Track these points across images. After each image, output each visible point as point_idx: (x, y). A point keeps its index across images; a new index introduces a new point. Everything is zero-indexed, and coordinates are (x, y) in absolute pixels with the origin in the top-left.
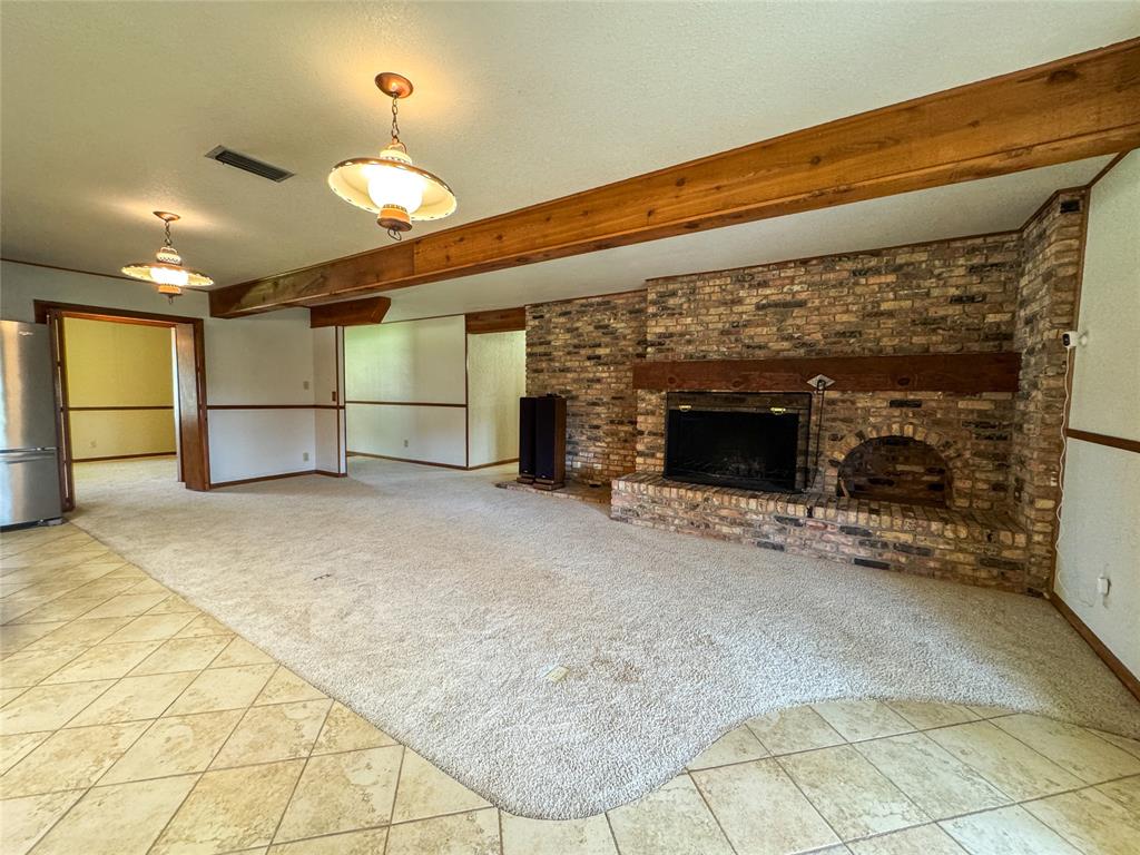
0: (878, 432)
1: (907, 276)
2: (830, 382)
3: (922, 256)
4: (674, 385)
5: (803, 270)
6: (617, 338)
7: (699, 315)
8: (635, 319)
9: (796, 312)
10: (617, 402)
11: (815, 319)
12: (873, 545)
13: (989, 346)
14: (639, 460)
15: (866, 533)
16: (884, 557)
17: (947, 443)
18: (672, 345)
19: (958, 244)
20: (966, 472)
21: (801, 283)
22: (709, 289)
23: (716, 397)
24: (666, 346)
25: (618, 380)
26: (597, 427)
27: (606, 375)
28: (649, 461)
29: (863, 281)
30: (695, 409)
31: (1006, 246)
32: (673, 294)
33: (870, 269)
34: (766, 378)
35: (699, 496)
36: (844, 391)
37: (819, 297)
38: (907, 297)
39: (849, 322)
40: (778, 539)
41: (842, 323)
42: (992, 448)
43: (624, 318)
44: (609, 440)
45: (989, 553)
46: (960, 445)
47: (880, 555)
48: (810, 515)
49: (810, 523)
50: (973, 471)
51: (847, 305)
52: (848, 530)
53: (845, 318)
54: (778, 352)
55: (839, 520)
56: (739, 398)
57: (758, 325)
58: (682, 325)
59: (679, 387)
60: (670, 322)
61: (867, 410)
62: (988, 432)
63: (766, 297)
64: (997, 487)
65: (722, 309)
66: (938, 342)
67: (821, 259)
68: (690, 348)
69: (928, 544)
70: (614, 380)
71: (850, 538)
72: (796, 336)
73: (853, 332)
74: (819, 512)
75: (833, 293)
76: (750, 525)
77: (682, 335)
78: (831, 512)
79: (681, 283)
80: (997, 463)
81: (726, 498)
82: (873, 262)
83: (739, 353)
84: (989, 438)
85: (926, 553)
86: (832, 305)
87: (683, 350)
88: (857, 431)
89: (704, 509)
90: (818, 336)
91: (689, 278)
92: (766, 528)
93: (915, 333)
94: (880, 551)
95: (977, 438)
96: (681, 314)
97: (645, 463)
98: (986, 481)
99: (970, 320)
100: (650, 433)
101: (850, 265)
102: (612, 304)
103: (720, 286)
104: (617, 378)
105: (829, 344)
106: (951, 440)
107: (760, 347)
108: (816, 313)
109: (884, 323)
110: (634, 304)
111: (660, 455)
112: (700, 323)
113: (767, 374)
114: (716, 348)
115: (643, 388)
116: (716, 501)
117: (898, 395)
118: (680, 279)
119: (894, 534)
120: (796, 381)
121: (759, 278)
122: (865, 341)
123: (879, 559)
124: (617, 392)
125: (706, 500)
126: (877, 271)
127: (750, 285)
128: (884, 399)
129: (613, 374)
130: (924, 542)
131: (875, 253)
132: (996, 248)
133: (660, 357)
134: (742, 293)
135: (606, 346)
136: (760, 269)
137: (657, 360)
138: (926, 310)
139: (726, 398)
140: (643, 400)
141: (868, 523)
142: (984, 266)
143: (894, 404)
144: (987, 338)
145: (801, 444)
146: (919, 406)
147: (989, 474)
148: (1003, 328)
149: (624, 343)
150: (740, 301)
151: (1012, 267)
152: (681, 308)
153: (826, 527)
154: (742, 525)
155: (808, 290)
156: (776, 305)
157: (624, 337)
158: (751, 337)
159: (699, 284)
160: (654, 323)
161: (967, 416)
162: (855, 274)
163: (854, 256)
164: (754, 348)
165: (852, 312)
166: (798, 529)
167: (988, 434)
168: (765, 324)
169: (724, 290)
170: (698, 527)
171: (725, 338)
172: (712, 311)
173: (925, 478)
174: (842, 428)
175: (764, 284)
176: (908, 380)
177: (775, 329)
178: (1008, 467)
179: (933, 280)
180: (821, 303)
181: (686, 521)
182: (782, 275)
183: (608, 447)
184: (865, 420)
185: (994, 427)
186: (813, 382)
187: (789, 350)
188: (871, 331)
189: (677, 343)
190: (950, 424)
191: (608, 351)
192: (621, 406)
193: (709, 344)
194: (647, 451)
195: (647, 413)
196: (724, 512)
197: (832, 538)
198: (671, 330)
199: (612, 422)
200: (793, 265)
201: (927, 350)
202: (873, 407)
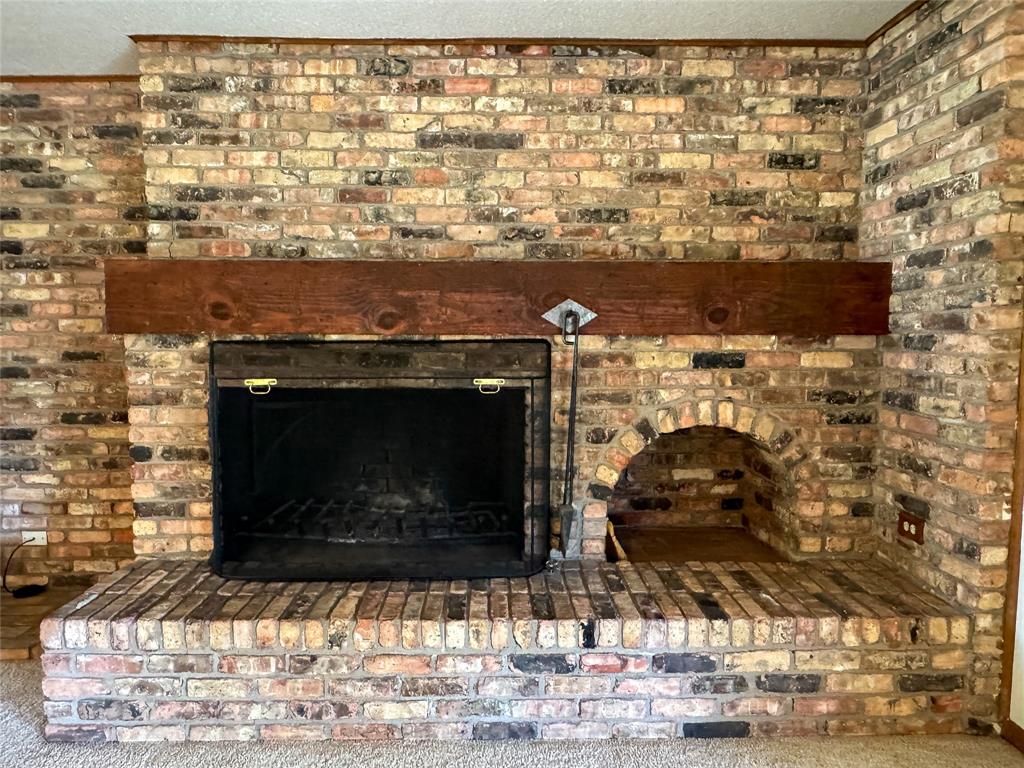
0: (676, 419)
1: (701, 104)
2: (587, 316)
3: (722, 68)
4: (226, 324)
5: (514, 64)
6: (65, 198)
7: (283, 146)
8: (117, 151)
9: (504, 157)
10: (82, 367)
11: (542, 178)
12: (719, 688)
13: (825, 251)
14: (142, 527)
15: (706, 665)
16: (740, 710)
17: (787, 434)
18: (217, 220)
19: (777, 53)
20: (816, 486)
21: (510, 94)
22: (307, 81)
23: (339, 351)
24: (201, 222)
25: (78, 309)
26: (26, 435)
27: (44, 294)
28: (173, 526)
29: (627, 104)
30: (286, 384)
31: (846, 68)
32: (213, 86)
33: (638, 82)
34: (454, 306)
35: (315, 634)
36: (612, 337)
37: (548, 130)
38: (702, 148)
39: (605, 190)
40: (519, 712)
41: (593, 191)
42: (851, 440)
43: (82, 145)
44: (64, 465)
45: (914, 665)
46: (805, 436)
47: (733, 706)
48: (589, 640)
49: (590, 661)
50: (825, 485)
51: (601, 153)
52: (668, 664)
53: (596, 180)
54: (471, 247)
55: (651, 644)
56: (397, 353)
57: (424, 183)
58: (242, 169)
59: (242, 327)
60: (207, 158)
61: (655, 375)
62: (845, 410)
63: (439, 117)
64: (860, 509)
65: (338, 137)
66: (753, 241)
67: (549, 44)
68: (266, 232)
69: (816, 666)
70: (66, 309)
71: (675, 680)
72: (506, 212)
73: (612, 212)
74: (607, 630)
75: (574, 123)
76: (452, 689)
77: (241, 194)
78: (634, 627)
79: (234, 58)
80: (858, 465)
81: (389, 628)
82: (644, 68)
83: (386, 248)
84: (846, 421)
85: (811, 684)
86: (573, 149)
87: (245, 236)
88: (637, 421)
89: (333, 665)
90: (548, 216)
91: (252, 49)
92: (491, 690)
93: (717, 220)
94: (731, 697)
95: (829, 423)
96: (235, 140)
97: (160, 534)
98: (843, 501)
99: (797, 202)
100: (169, 453)
101: (603, 67)
102: (44, 107)
103: (332, 79)
104: (74, 303)
105: (571, 233)
106: (791, 429)
107: (431, 235)
108: (544, 164)
109: (667, 196)
110: (110, 113)
111: (202, 508)
112: (289, 169)
113: (457, 297)
114: (330, 233)
115: (138, 330)
116: (361, 638)
117: (706, 344)
118: (229, 48)
119: (759, 656)
120: (518, 313)
121: (421, 71)
122: (638, 231)
123: (730, 716)
124: (78, 340)
125: (335, 641)
126: (651, 89)
127: (403, 87)
128: (683, 351)
129: (61, 293)
130: (809, 665)
131: (647, 48)
132: (831, 70)
133: (186, 249)
134: (386, 104)
135: (37, 217)
136: (423, 49)
137: (179, 255)
138: (733, 175)
139: (365, 357)
140: (142, 363)
141: (707, 642)
142: (816, 101)
143: (702, 361)
144: (822, 237)
145: (532, 455)
146: (741, 364)
147: (847, 488)
148: (845, 218)
149: (88, 211)
150: (378, 122)
151: (854, 109)
152: (235, 125)
153: (625, 663)
154: (432, 691)
155: (524, 112)
156: (461, 139)
157: (89, 198)
158: (411, 211)
159: (280, 67)
160: (163, 158)
161: (814, 381)
162: (612, 90)
163: (608, 47)
164: (419, 235)
165: (609, 168)
166: (565, 679)
167: (844, 413)
168: (440, 182)
169: (342, 90)
170: (318, 716)
171: (349, 209)
172: (315, 140)
173: (718, 490)
174: (608, 414)
175: (432, 87)
176: (725, 313)
177: (461, 194)
178: (873, 471)
179: (743, 118)
180: (552, 141)
181: (282, 708)
182: (471, 70)
183: (63, 484)
184: (651, 394)
185: (852, 400)
186: (552, 316)
187: (491, 244)
188: (645, 211)
189: (231, 214)
190: (789, 397)
191: (41, 230)
192: (91, 376)
193: (311, 222)
194: (163, 502)
195: (157, 400)
196: (385, 667)
197: (638, 686)
198: (213, 179)
199: (69, 419)
200: (491, 50)
201: (736, 254)
202: (665, 369)
